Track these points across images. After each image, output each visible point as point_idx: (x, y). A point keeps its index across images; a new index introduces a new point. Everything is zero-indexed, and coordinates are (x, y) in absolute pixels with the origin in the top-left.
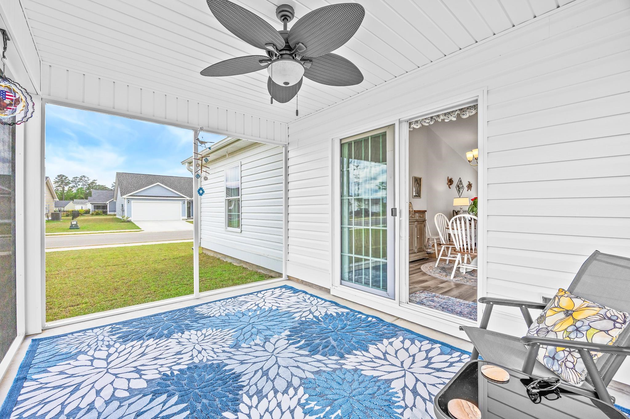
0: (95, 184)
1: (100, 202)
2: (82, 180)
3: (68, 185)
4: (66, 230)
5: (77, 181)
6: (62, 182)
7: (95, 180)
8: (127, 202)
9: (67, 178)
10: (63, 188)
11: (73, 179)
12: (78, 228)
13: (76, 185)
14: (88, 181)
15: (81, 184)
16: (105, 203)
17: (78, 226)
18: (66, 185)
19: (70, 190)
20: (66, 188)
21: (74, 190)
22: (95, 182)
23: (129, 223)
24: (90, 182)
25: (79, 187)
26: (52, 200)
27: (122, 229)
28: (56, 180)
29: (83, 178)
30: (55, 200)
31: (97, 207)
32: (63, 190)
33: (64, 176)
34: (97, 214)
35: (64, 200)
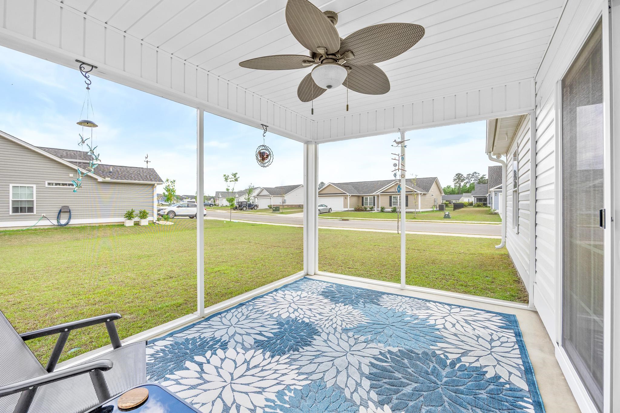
0: (484, 179)
1: (481, 195)
2: (473, 176)
3: (463, 181)
4: (441, 219)
5: (470, 177)
6: (459, 179)
7: (484, 175)
8: (494, 195)
9: (462, 175)
10: (460, 184)
11: (467, 176)
12: (450, 218)
13: (469, 181)
14: (479, 177)
15: (473, 179)
16: (485, 195)
17: (449, 216)
18: (462, 181)
19: (465, 185)
20: (462, 184)
21: (468, 185)
22: (485, 177)
23: (495, 216)
24: (480, 177)
25: (472, 182)
26: (440, 195)
27: (484, 221)
28: (455, 178)
29: (475, 174)
30: (442, 195)
31: (479, 200)
32: (460, 186)
33: (460, 174)
34: (479, 206)
35: (461, 194)
